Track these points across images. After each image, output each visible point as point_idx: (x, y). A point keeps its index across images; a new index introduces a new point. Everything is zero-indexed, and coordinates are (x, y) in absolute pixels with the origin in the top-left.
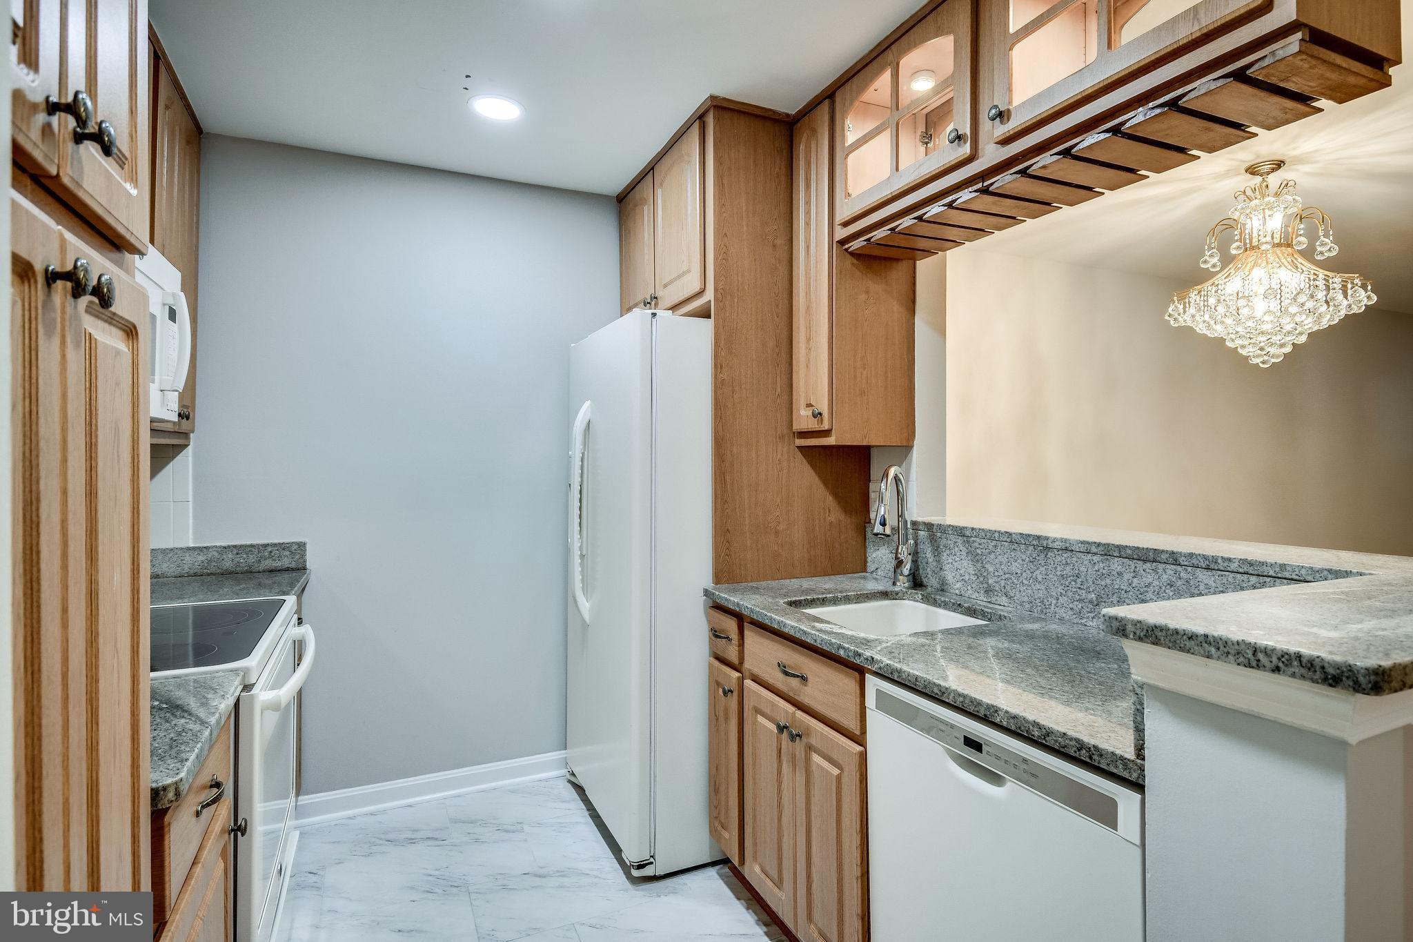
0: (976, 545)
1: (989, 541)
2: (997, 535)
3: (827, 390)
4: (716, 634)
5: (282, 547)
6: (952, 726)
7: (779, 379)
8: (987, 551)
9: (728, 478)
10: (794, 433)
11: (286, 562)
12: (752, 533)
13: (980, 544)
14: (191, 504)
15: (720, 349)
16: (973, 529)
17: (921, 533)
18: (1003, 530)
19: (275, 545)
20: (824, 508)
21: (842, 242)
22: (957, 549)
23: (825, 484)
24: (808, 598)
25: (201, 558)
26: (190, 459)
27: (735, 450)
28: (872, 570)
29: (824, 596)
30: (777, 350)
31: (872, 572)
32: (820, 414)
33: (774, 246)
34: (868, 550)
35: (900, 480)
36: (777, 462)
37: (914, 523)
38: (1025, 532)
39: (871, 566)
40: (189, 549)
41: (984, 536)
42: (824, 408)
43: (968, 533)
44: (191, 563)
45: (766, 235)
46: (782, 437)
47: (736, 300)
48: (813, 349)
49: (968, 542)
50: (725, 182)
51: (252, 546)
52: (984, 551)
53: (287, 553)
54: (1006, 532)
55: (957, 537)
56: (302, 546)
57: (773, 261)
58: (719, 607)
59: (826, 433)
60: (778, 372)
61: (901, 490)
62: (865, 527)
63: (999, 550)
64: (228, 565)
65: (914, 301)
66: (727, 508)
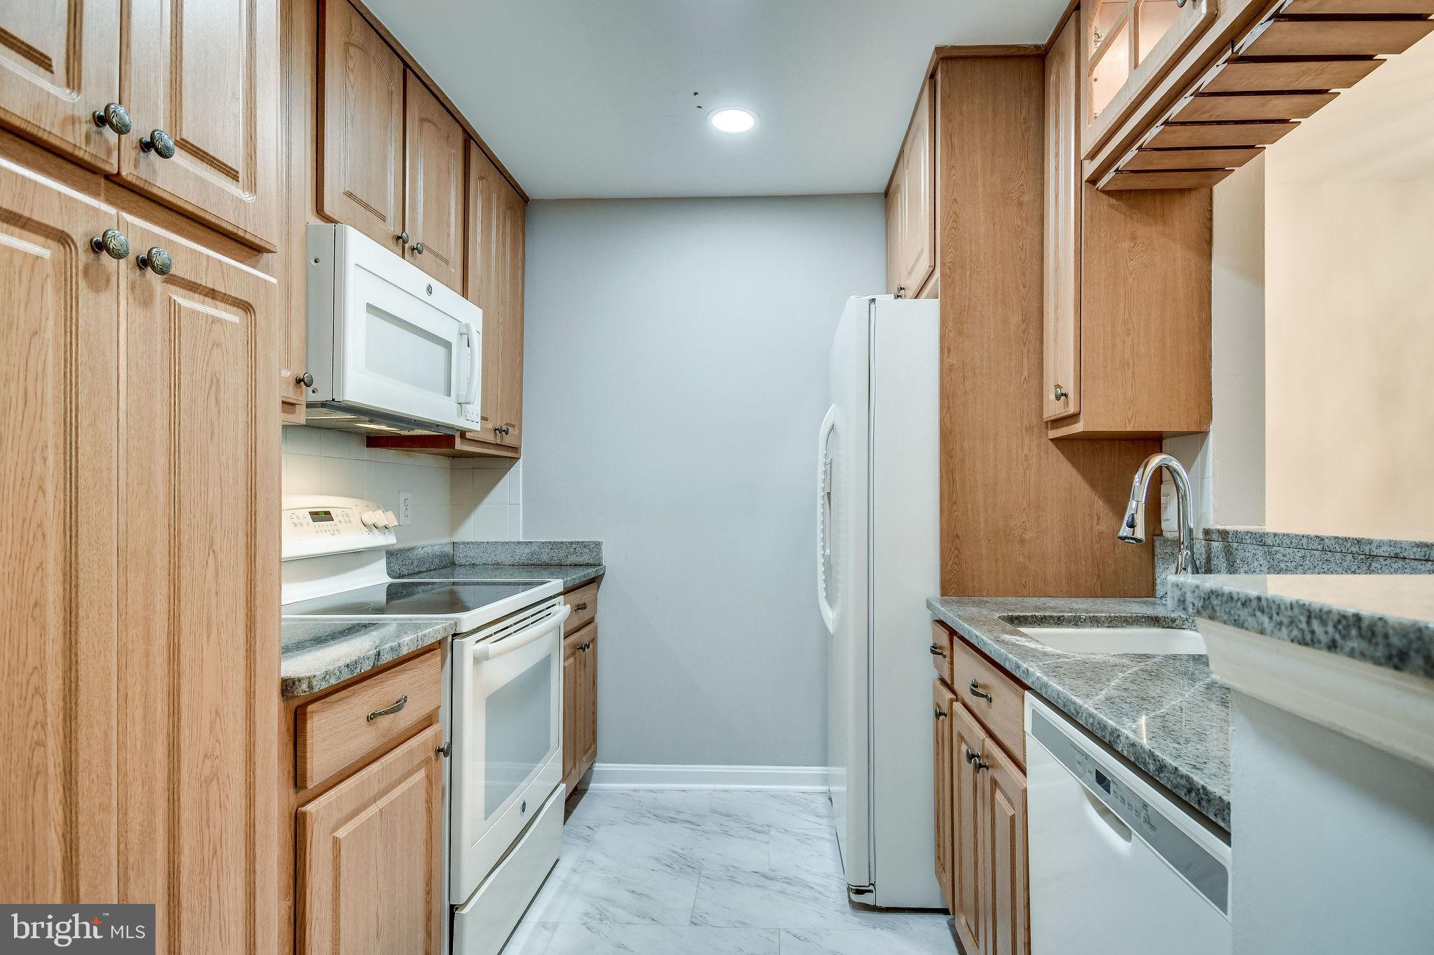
0: (1279, 556)
1: (1296, 550)
2: (1304, 541)
3: (1072, 364)
4: (935, 650)
5: (584, 545)
6: (1087, 757)
7: (1025, 361)
8: (1293, 564)
9: (957, 477)
10: (1047, 422)
11: (585, 558)
12: (989, 541)
13: (1284, 556)
14: (521, 506)
15: (947, 331)
16: (1275, 535)
17: (1215, 544)
18: (1313, 533)
19: (579, 543)
20: (1090, 515)
21: (1093, 181)
22: (1256, 563)
23: (1092, 484)
24: (1037, 614)
25: (527, 551)
26: (521, 469)
27: (966, 445)
28: (1161, 594)
29: (1061, 614)
30: (1023, 327)
31: (1161, 598)
32: (1066, 395)
33: (1020, 204)
34: (1157, 570)
35: (1175, 471)
36: (1023, 458)
37: (1207, 532)
38: (1341, 535)
39: (1160, 591)
40: (519, 543)
41: (1289, 543)
42: (1070, 388)
43: (1269, 541)
44: (522, 555)
45: (1009, 194)
46: (1029, 429)
47: (968, 273)
48: (1060, 319)
49: (1270, 553)
50: (956, 141)
51: (562, 543)
52: (1289, 564)
53: (587, 550)
54: (1317, 537)
55: (1256, 547)
56: (598, 545)
57: (1019, 223)
58: (941, 623)
59: (1073, 418)
60: (1025, 351)
61: (1181, 485)
62: (1153, 541)
63: (1308, 562)
64: (545, 558)
65: (1210, 242)
66: (955, 511)
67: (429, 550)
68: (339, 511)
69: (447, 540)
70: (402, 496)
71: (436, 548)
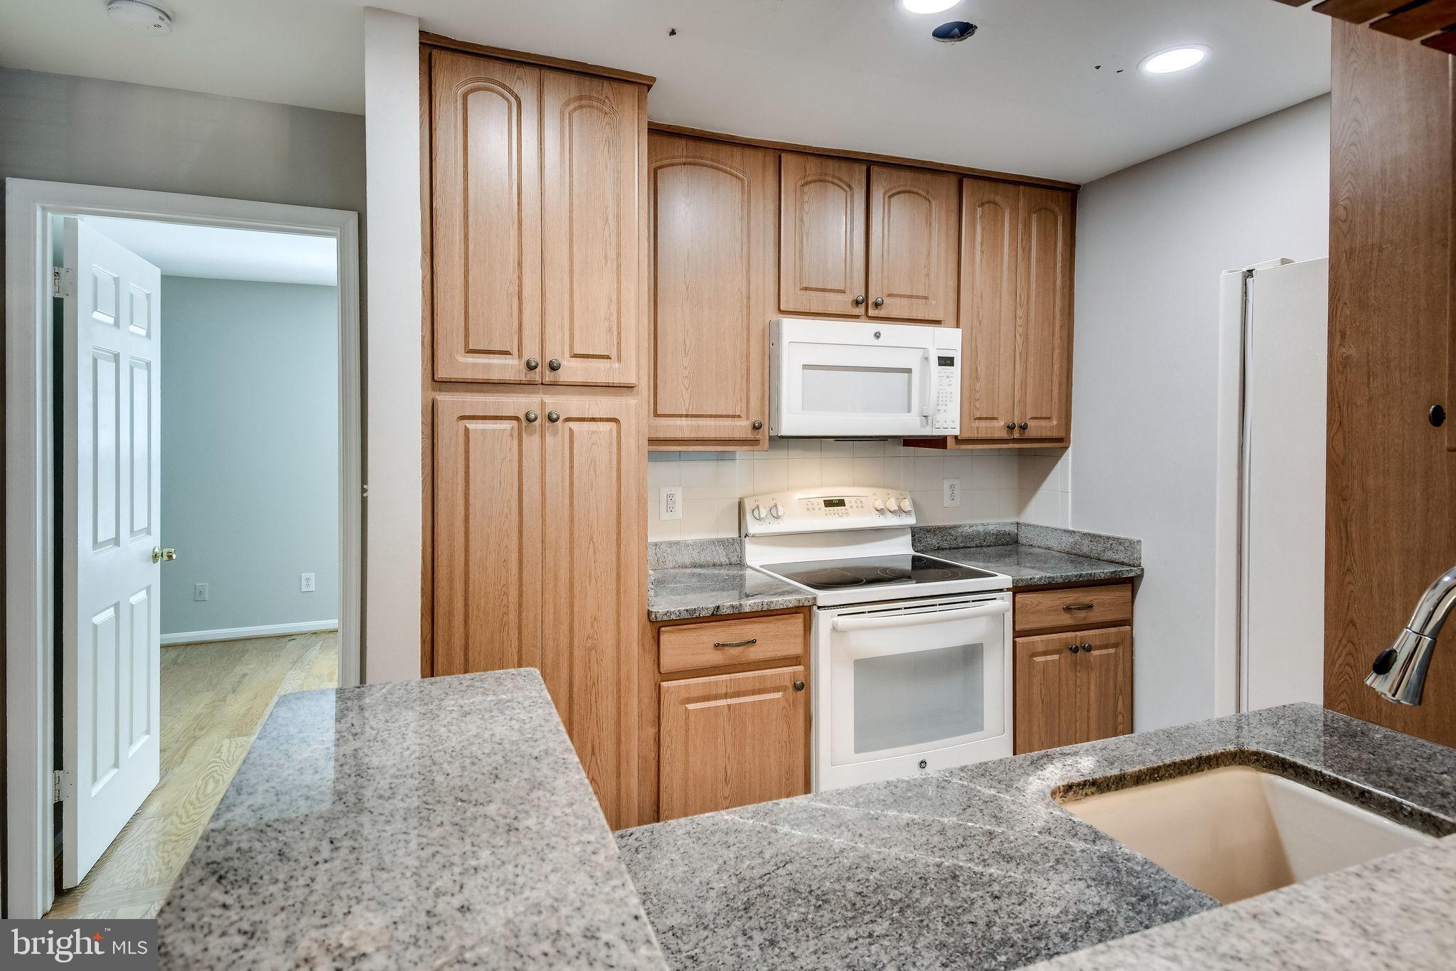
5: (1119, 541)
11: (1120, 557)
14: (1070, 494)
19: (1114, 539)
25: (1071, 540)
26: (1070, 458)
27: (1369, 480)
40: (1066, 531)
44: (1067, 542)
51: (1100, 536)
53: (1123, 549)
56: (1136, 544)
64: (1085, 549)
66: (1350, 583)
67: (981, 529)
68: (853, 499)
69: (1015, 520)
70: (947, 484)
71: (991, 528)
